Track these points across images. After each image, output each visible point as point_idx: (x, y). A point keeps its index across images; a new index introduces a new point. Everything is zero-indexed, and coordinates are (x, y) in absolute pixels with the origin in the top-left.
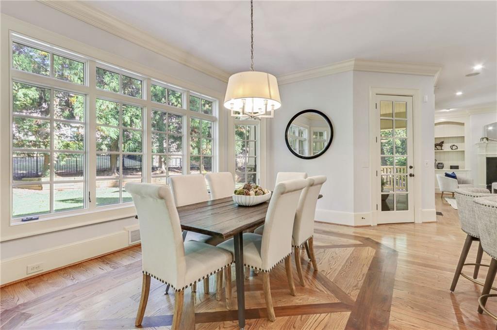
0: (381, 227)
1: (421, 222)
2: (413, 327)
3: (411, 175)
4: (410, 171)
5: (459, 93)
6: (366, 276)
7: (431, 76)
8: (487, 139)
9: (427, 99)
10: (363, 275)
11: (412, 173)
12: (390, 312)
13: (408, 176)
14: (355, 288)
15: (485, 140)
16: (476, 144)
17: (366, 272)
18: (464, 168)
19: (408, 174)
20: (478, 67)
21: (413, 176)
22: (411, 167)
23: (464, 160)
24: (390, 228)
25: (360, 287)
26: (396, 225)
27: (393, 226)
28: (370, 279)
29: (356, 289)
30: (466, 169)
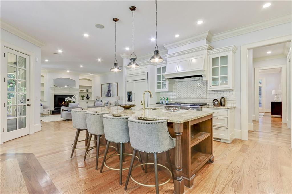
0: (6, 144)
1: (33, 133)
2: (69, 182)
3: (28, 105)
4: (28, 102)
5: (47, 60)
6: (23, 176)
7: (40, 47)
8: (55, 86)
9: (37, 60)
10: (20, 177)
11: (29, 104)
12: (53, 184)
13: (27, 105)
14: (21, 187)
15: (54, 86)
16: (50, 88)
17: (22, 174)
18: (44, 100)
19: (27, 104)
20: (60, 51)
21: (30, 105)
22: (28, 100)
23: (44, 96)
24: (15, 142)
25: (25, 184)
26: (19, 139)
27: (17, 140)
28: (28, 177)
29: (23, 187)
30: (45, 101)
